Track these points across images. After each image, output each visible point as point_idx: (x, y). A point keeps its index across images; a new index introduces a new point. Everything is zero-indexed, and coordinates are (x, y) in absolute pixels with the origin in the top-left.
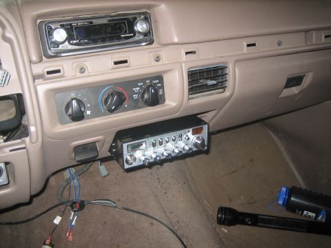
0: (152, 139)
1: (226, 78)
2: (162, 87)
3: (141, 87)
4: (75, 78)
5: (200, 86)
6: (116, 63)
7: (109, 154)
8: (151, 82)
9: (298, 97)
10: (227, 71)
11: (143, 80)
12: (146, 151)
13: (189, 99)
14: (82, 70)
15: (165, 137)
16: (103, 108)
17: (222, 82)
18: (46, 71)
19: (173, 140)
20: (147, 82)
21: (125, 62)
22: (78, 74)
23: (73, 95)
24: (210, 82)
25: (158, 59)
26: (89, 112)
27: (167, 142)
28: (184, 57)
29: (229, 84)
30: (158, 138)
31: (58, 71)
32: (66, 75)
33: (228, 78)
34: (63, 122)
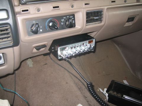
0: (71, 46)
1: (102, 16)
2: (74, 20)
3: (65, 19)
4: (35, 14)
5: (91, 20)
6: (54, 7)
7: (49, 52)
8: (69, 17)
9: (131, 27)
10: (103, 13)
11: (66, 16)
12: (68, 51)
13: (86, 25)
14: (39, 10)
15: (77, 44)
16: (48, 29)
17: (100, 18)
18: (21, 10)
19: (80, 46)
20: (68, 17)
21: (58, 7)
22: (37, 12)
23: (34, 22)
24: (95, 18)
25: (72, 6)
26: (41, 30)
27: (77, 47)
28: (84, 6)
29: (104, 19)
30: (74, 45)
31: (27, 10)
32: (31, 12)
33: (103, 16)
34: (29, 35)
